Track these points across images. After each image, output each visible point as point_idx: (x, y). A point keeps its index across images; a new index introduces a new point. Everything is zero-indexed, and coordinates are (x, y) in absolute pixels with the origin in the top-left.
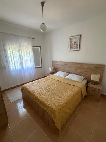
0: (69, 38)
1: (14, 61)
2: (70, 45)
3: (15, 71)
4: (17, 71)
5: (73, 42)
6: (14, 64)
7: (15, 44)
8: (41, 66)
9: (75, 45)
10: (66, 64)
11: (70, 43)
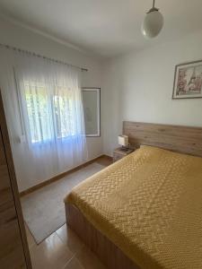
0: (176, 67)
1: (40, 120)
2: (179, 85)
3: (40, 147)
4: (45, 145)
5: (188, 79)
6: (39, 130)
7: (43, 80)
8: (98, 134)
9: (191, 85)
10: (164, 130)
11: (179, 80)
